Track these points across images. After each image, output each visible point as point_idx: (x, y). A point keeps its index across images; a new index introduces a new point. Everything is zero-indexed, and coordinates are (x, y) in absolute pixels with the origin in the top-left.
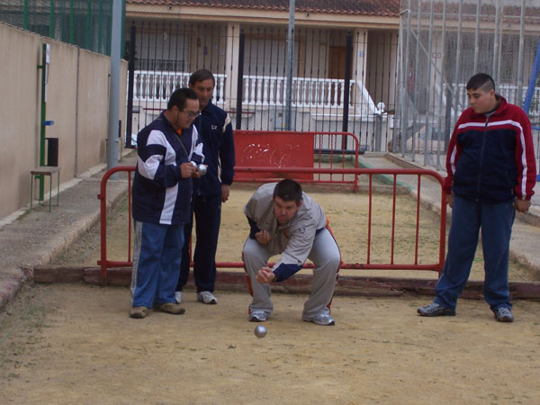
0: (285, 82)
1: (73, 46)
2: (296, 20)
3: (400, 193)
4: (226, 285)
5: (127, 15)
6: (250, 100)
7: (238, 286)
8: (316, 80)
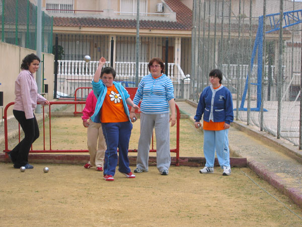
1: (17, 46)
2: (140, 33)
3: (184, 118)
4: (69, 161)
5: (53, 32)
7: (75, 162)
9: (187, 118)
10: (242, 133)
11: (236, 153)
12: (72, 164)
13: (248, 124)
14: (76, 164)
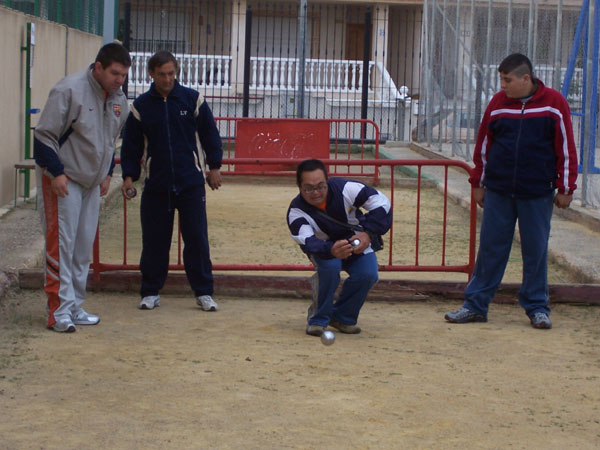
0: (298, 64)
1: (61, 25)
3: (426, 187)
4: (232, 289)
6: (258, 84)
7: (245, 290)
8: (332, 61)
9: (431, 187)
10: (576, 224)
11: (587, 273)
12: (241, 296)
13: (583, 206)
14: (248, 296)
